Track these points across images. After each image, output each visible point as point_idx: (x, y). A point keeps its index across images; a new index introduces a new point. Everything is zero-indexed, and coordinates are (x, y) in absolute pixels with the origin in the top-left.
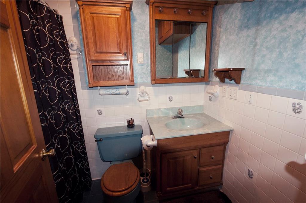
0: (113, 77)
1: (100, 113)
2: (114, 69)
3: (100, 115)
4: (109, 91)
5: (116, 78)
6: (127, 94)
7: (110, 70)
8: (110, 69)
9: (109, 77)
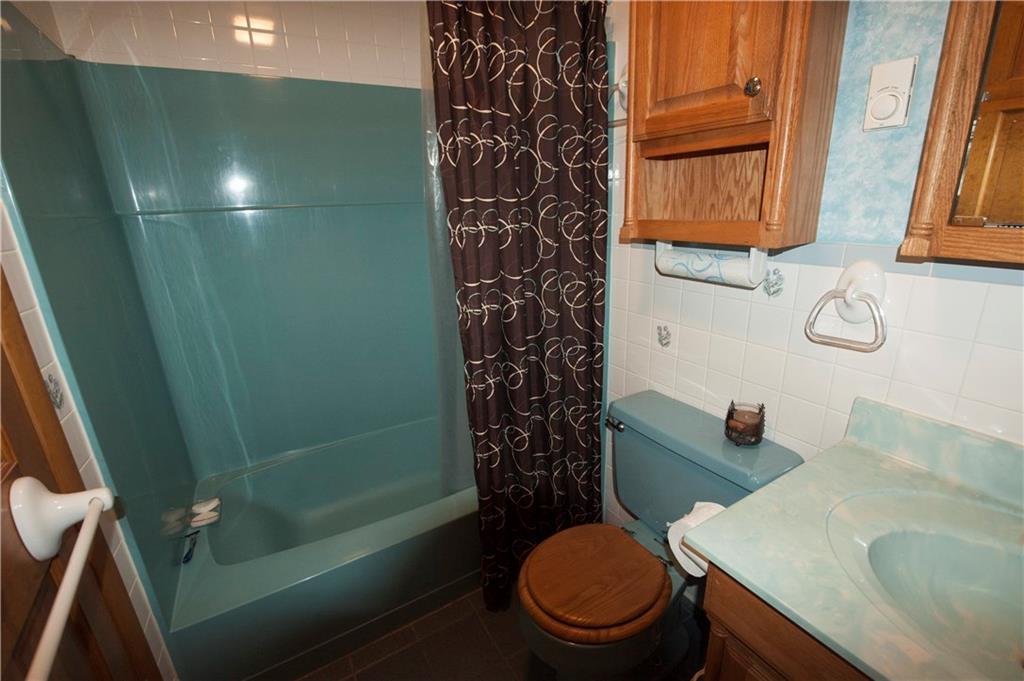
0: (728, 207)
1: (664, 339)
2: (738, 170)
3: (663, 345)
4: (685, 262)
5: (740, 209)
6: (772, 288)
7: (723, 175)
8: (724, 168)
9: (713, 205)
